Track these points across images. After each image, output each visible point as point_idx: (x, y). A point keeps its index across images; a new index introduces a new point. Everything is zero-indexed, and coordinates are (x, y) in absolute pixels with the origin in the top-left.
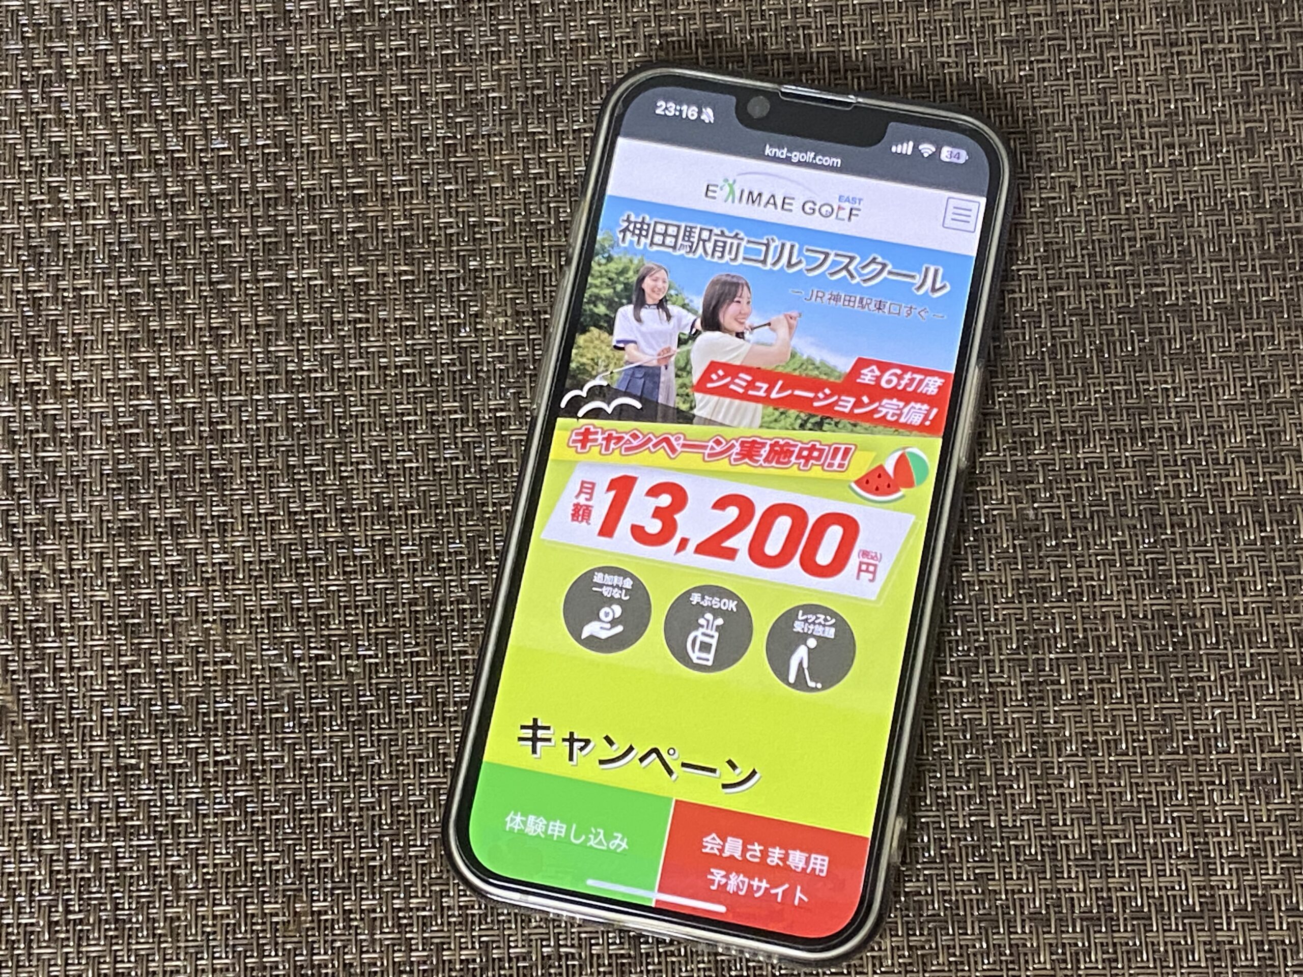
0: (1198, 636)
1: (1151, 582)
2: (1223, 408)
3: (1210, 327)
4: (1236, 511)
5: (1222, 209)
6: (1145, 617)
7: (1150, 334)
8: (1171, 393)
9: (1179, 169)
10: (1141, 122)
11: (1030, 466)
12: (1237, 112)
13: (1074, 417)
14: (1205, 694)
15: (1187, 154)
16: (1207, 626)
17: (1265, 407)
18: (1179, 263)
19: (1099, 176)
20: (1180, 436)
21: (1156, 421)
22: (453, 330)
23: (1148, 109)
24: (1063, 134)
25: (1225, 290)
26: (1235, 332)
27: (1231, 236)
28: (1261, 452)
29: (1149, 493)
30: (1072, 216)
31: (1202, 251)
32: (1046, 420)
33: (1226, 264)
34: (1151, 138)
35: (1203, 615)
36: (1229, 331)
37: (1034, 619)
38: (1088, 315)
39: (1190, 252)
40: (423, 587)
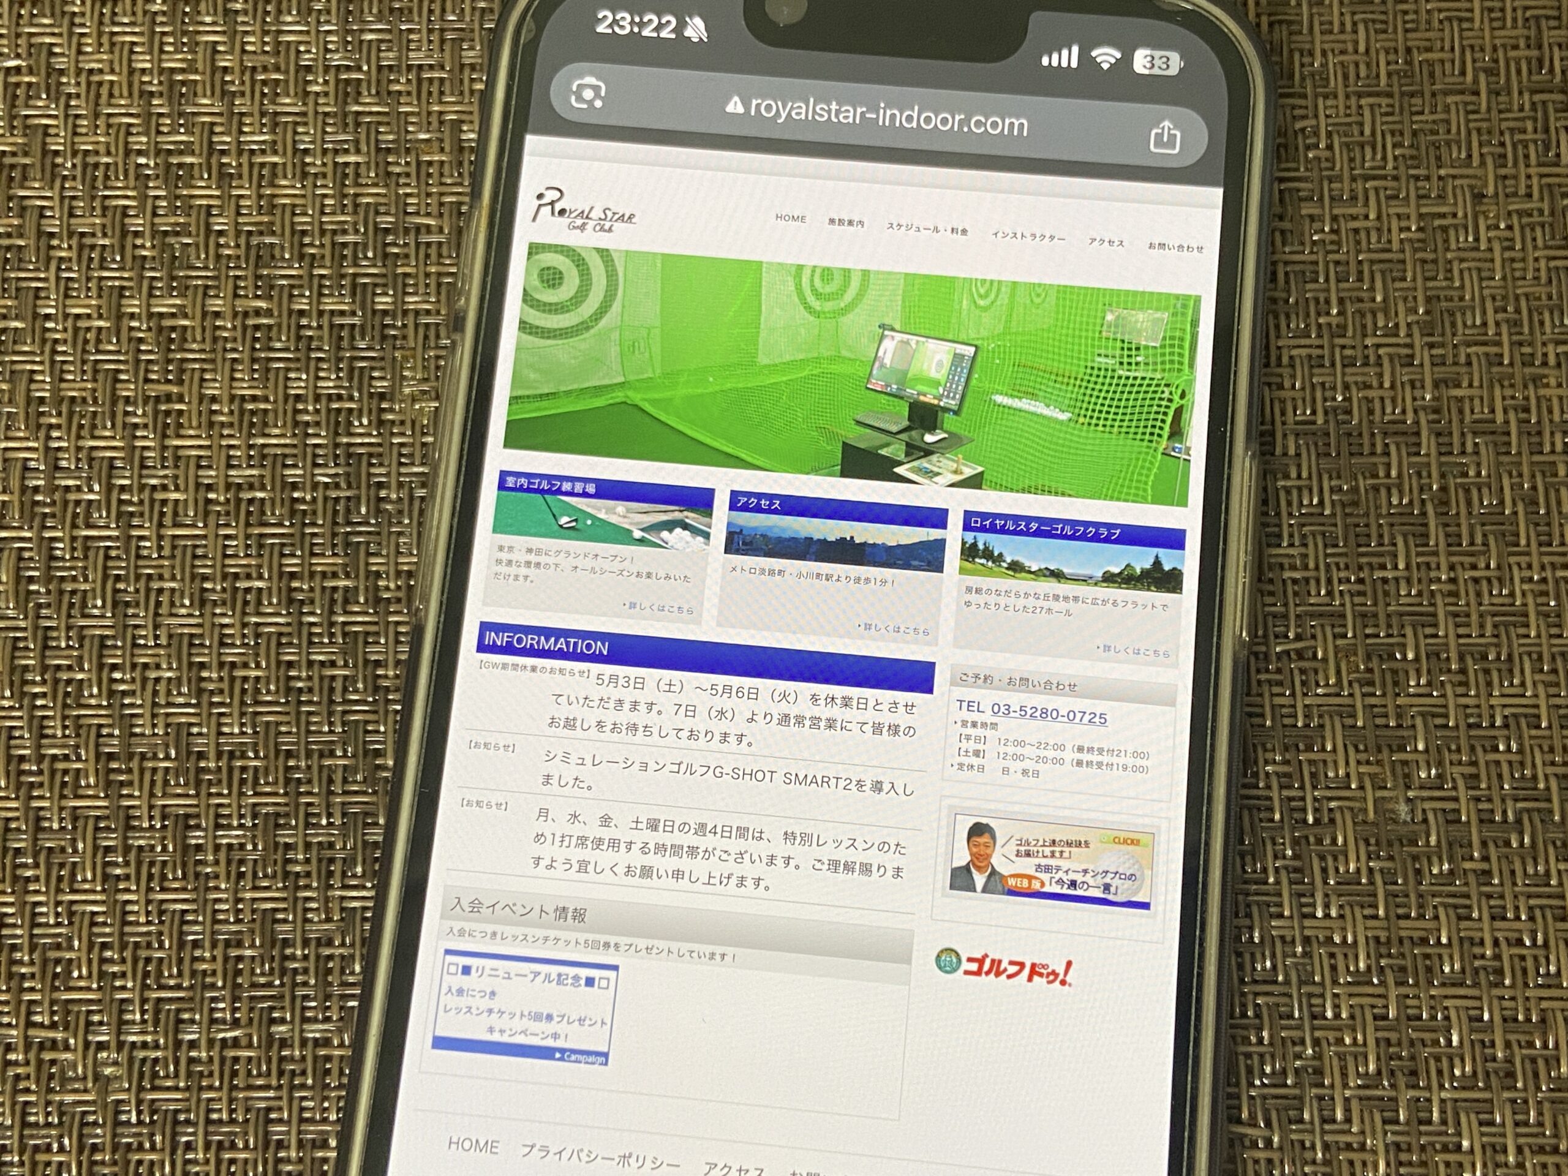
11: (1399, 716)
13: (1482, 626)
19: (1529, 177)
24: (1458, 98)
30: (1477, 249)
32: (1429, 631)
37: (1409, 1018)
38: (1508, 434)
40: (254, 911)
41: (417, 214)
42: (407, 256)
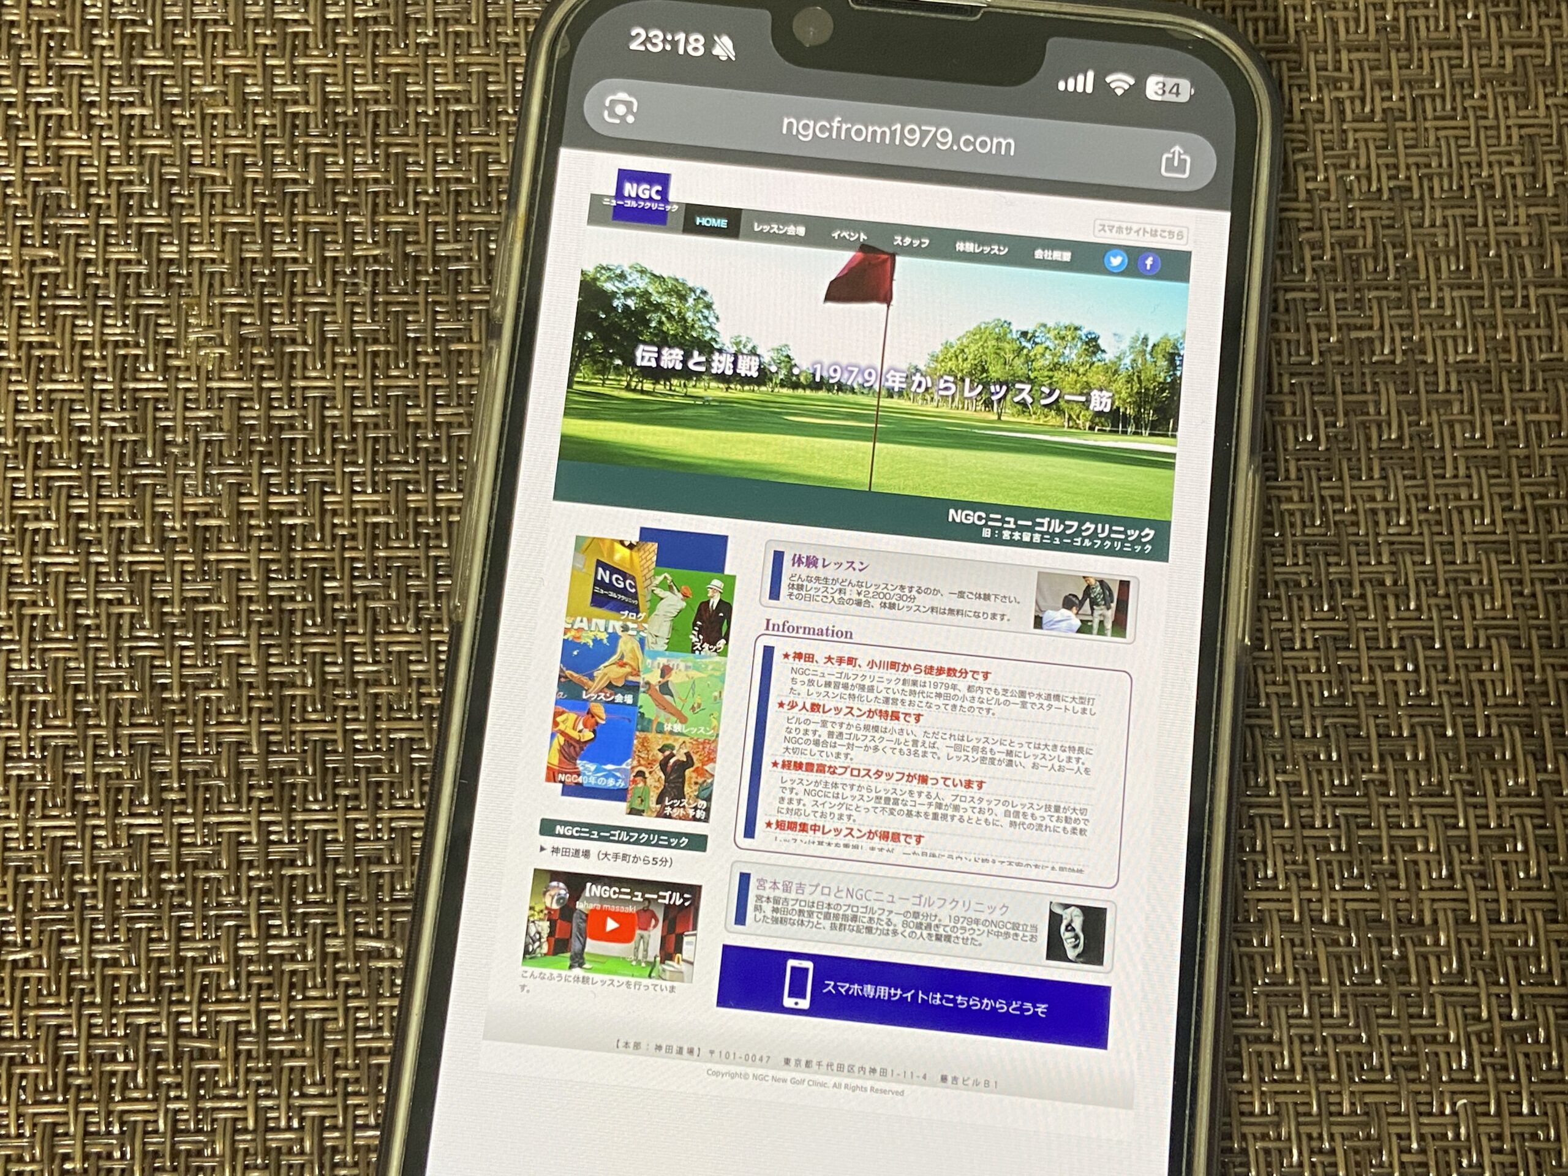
0: (1426, 959)
1: (1344, 858)
2: (1471, 549)
3: (1449, 403)
4: (1494, 732)
5: (1473, 197)
6: (1334, 922)
7: (1346, 414)
8: (1382, 518)
9: (1399, 124)
10: (1336, 41)
12: (1499, 29)
14: (1439, 1068)
15: (1414, 100)
16: (1443, 942)
17: (1544, 548)
18: (1397, 289)
20: (1396, 596)
21: (1356, 569)
22: (126, 369)
23: (1346, 20)
25: (1475, 340)
26: (1492, 412)
27: (1487, 246)
28: (1538, 628)
29: (1342, 695)
31: (1438, 270)
33: (1479, 293)
34: (1351, 70)
35: (1435, 921)
36: (1482, 414)
39: (1416, 270)
40: (43, 839)
41: (202, 165)
42: (192, 206)
